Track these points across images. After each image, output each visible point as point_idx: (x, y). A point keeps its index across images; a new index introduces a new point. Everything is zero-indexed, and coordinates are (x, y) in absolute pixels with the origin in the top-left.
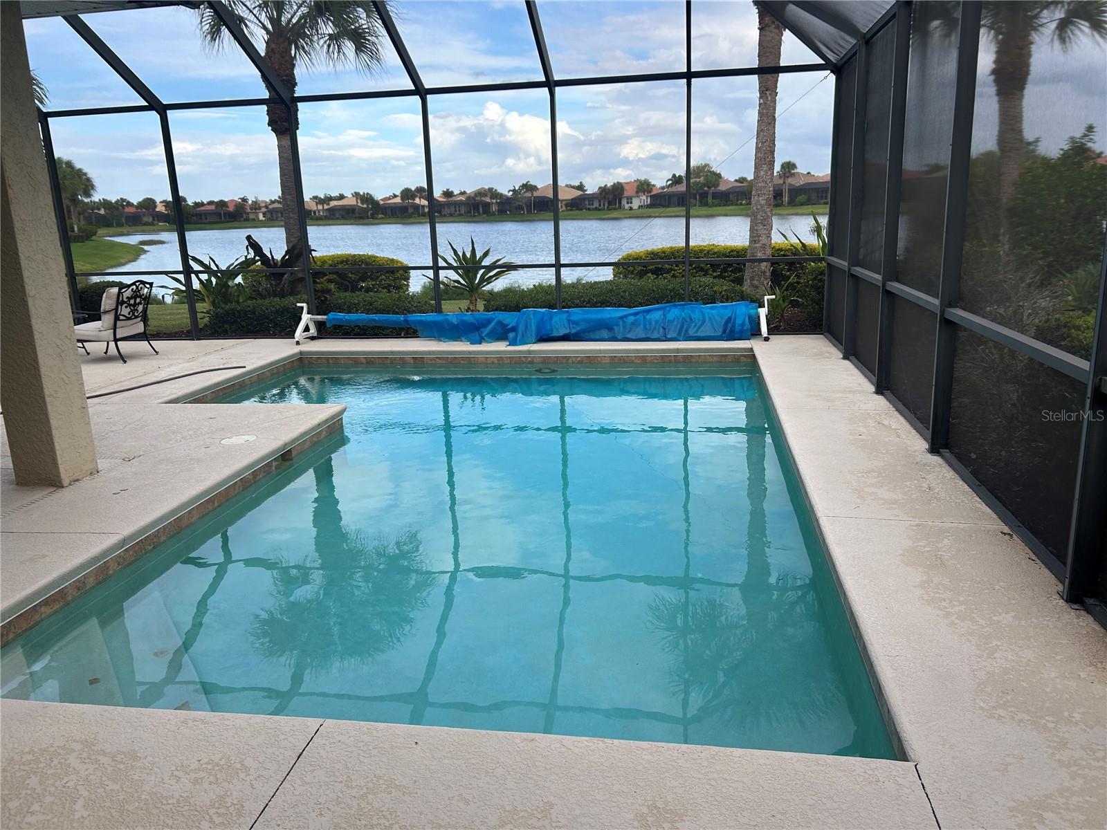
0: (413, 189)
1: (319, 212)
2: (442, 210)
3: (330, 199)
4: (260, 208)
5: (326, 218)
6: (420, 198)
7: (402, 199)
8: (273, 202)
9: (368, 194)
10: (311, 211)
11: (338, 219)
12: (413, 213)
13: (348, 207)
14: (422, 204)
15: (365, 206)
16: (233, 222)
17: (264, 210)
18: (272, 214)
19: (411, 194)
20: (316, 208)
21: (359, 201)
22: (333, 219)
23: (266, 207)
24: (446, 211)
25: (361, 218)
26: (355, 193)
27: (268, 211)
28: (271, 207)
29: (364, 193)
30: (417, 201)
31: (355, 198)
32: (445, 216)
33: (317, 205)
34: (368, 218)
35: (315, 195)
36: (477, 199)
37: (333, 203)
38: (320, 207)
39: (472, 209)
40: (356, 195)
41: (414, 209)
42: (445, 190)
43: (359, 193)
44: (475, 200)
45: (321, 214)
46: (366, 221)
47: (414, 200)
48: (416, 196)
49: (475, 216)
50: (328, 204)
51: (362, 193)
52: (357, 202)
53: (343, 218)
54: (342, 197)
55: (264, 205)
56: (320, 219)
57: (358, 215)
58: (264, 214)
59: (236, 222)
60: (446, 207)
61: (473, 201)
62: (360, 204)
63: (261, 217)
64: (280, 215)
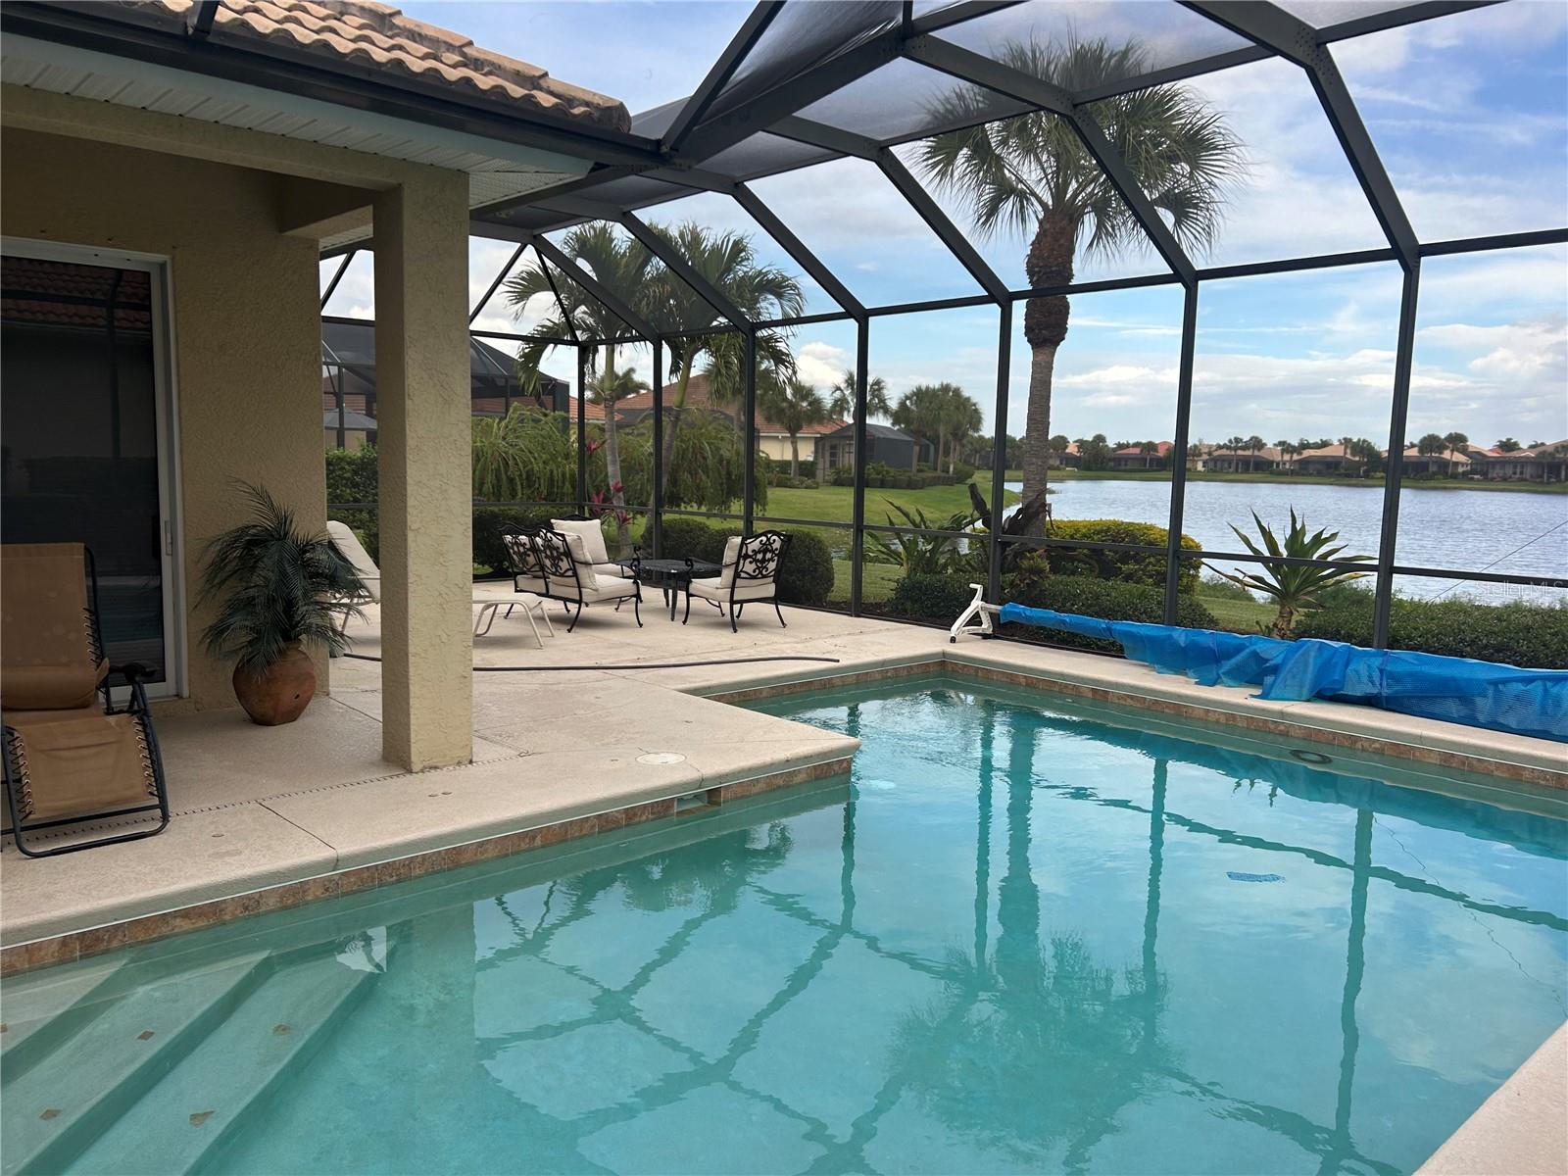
0: (1443, 437)
1: (1285, 464)
2: (1490, 471)
3: (1304, 446)
4: (1200, 455)
5: (1293, 473)
6: (1452, 451)
7: (1421, 451)
8: (1220, 447)
9: (1364, 441)
10: (1272, 462)
11: (1311, 475)
12: (1434, 474)
13: (1329, 459)
14: (1454, 459)
15: (1357, 459)
16: (1160, 471)
17: (1205, 457)
18: (1216, 463)
19: (1438, 444)
20: (1280, 459)
21: (1349, 451)
22: (1303, 475)
23: (1210, 454)
24: (1497, 472)
25: (1347, 476)
26: (1345, 439)
27: (1212, 460)
28: (1216, 454)
29: (1359, 440)
30: (1447, 455)
31: (1343, 447)
32: (1492, 479)
33: (1282, 454)
34: (1358, 476)
35: (1282, 440)
36: (1558, 455)
37: (1306, 453)
38: (1287, 457)
39: (1546, 471)
40: (1347, 442)
41: (1439, 467)
42: (1504, 440)
43: (1350, 440)
44: (1554, 458)
45: (1287, 466)
46: (1354, 481)
47: (1441, 453)
48: (1446, 448)
49: (1549, 483)
50: (1301, 454)
51: (1355, 440)
52: (1345, 453)
53: (1320, 474)
54: (1324, 444)
55: (1207, 450)
56: (1284, 473)
57: (1343, 471)
58: (1205, 463)
59: (1164, 472)
60: (1498, 467)
61: (1549, 459)
62: (1348, 456)
63: (1200, 467)
64: (1226, 465)
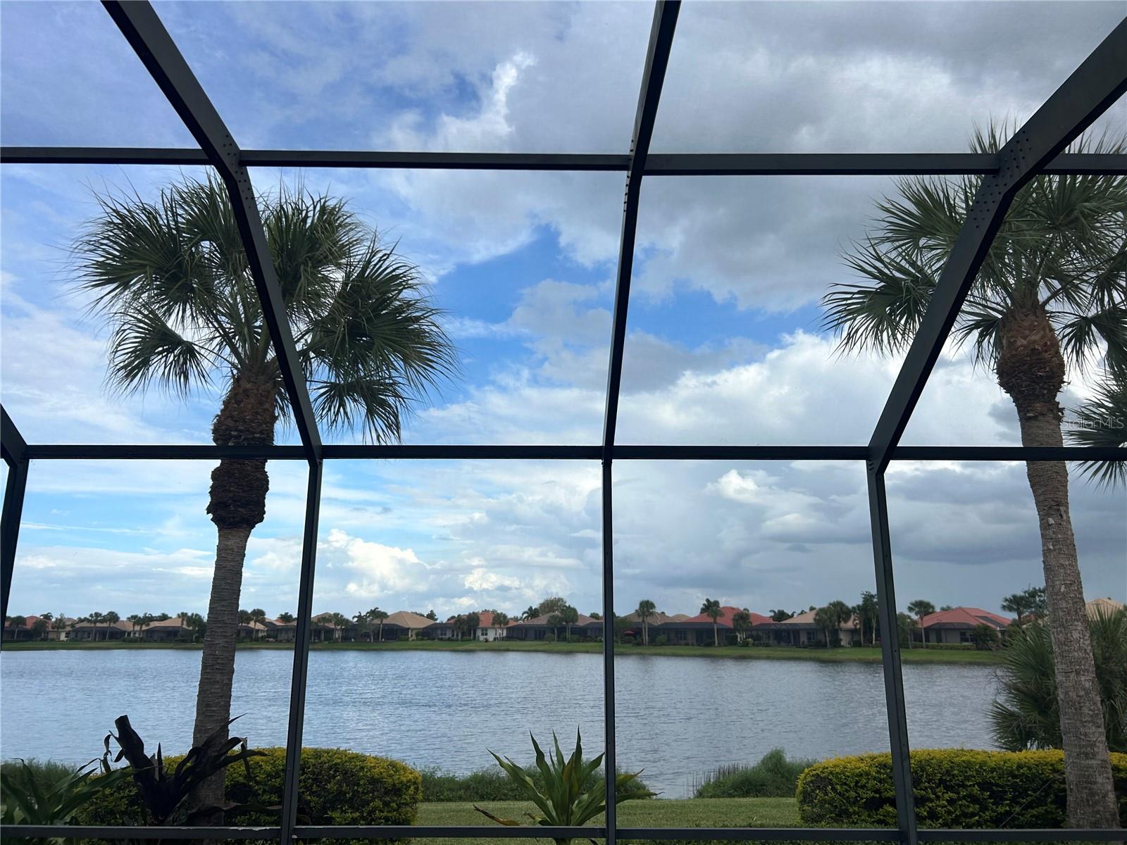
0: (249, 611)
1: (135, 633)
2: (279, 635)
3: (151, 619)
4: (64, 627)
5: (141, 640)
6: (255, 622)
8: (81, 620)
9: (197, 615)
10: (124, 632)
11: (155, 641)
13: (170, 629)
15: (191, 628)
16: (26, 641)
17: (68, 629)
18: (77, 634)
20: (132, 629)
21: (185, 623)
22: (149, 642)
23: (73, 626)
24: (283, 636)
25: (183, 641)
26: (182, 613)
27: (73, 631)
28: (78, 626)
29: (193, 614)
31: (181, 619)
32: (281, 641)
33: (134, 625)
34: (192, 641)
35: (134, 614)
37: (153, 624)
38: (137, 628)
40: (183, 615)
42: (284, 614)
43: (186, 614)
44: (318, 626)
45: (137, 635)
46: (188, 645)
47: (249, 623)
48: (252, 619)
49: (314, 643)
50: (148, 625)
51: (190, 614)
52: (182, 624)
53: (162, 640)
54: (164, 617)
55: (70, 623)
56: (135, 641)
57: (180, 638)
58: (68, 634)
59: (31, 642)
60: (283, 632)
61: (315, 627)
62: (185, 626)
63: (63, 637)
64: (86, 636)
